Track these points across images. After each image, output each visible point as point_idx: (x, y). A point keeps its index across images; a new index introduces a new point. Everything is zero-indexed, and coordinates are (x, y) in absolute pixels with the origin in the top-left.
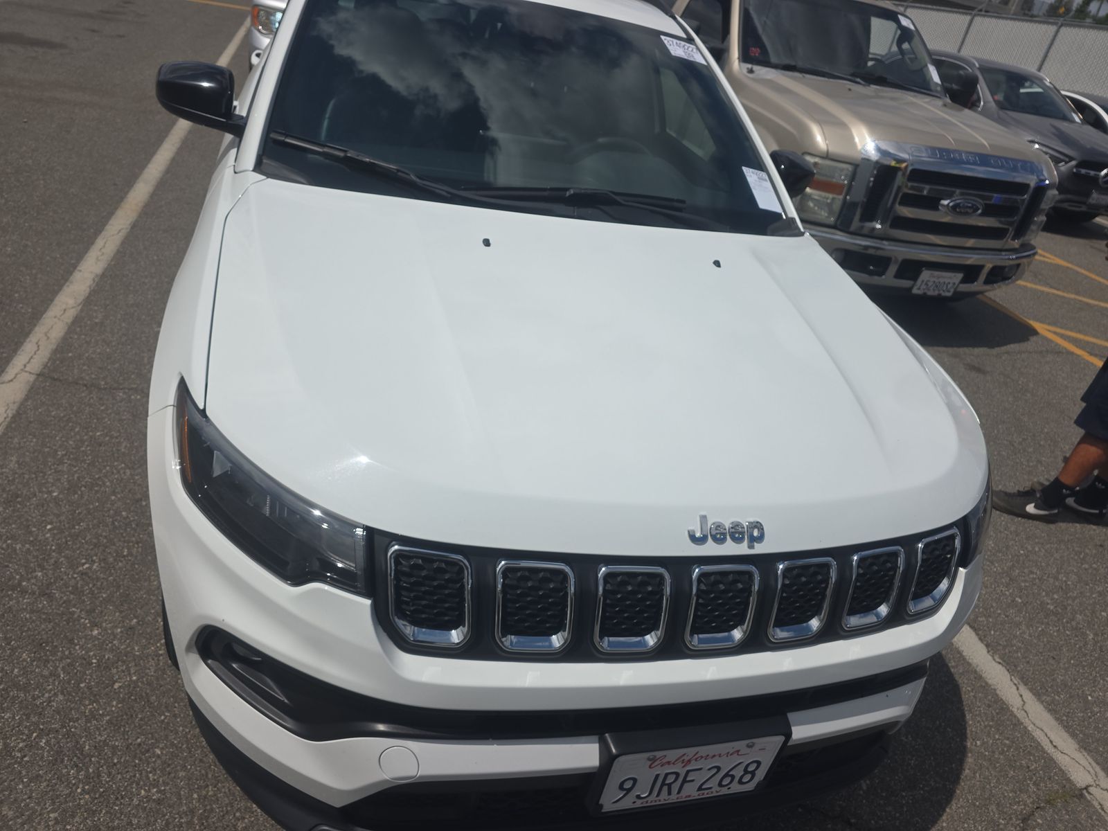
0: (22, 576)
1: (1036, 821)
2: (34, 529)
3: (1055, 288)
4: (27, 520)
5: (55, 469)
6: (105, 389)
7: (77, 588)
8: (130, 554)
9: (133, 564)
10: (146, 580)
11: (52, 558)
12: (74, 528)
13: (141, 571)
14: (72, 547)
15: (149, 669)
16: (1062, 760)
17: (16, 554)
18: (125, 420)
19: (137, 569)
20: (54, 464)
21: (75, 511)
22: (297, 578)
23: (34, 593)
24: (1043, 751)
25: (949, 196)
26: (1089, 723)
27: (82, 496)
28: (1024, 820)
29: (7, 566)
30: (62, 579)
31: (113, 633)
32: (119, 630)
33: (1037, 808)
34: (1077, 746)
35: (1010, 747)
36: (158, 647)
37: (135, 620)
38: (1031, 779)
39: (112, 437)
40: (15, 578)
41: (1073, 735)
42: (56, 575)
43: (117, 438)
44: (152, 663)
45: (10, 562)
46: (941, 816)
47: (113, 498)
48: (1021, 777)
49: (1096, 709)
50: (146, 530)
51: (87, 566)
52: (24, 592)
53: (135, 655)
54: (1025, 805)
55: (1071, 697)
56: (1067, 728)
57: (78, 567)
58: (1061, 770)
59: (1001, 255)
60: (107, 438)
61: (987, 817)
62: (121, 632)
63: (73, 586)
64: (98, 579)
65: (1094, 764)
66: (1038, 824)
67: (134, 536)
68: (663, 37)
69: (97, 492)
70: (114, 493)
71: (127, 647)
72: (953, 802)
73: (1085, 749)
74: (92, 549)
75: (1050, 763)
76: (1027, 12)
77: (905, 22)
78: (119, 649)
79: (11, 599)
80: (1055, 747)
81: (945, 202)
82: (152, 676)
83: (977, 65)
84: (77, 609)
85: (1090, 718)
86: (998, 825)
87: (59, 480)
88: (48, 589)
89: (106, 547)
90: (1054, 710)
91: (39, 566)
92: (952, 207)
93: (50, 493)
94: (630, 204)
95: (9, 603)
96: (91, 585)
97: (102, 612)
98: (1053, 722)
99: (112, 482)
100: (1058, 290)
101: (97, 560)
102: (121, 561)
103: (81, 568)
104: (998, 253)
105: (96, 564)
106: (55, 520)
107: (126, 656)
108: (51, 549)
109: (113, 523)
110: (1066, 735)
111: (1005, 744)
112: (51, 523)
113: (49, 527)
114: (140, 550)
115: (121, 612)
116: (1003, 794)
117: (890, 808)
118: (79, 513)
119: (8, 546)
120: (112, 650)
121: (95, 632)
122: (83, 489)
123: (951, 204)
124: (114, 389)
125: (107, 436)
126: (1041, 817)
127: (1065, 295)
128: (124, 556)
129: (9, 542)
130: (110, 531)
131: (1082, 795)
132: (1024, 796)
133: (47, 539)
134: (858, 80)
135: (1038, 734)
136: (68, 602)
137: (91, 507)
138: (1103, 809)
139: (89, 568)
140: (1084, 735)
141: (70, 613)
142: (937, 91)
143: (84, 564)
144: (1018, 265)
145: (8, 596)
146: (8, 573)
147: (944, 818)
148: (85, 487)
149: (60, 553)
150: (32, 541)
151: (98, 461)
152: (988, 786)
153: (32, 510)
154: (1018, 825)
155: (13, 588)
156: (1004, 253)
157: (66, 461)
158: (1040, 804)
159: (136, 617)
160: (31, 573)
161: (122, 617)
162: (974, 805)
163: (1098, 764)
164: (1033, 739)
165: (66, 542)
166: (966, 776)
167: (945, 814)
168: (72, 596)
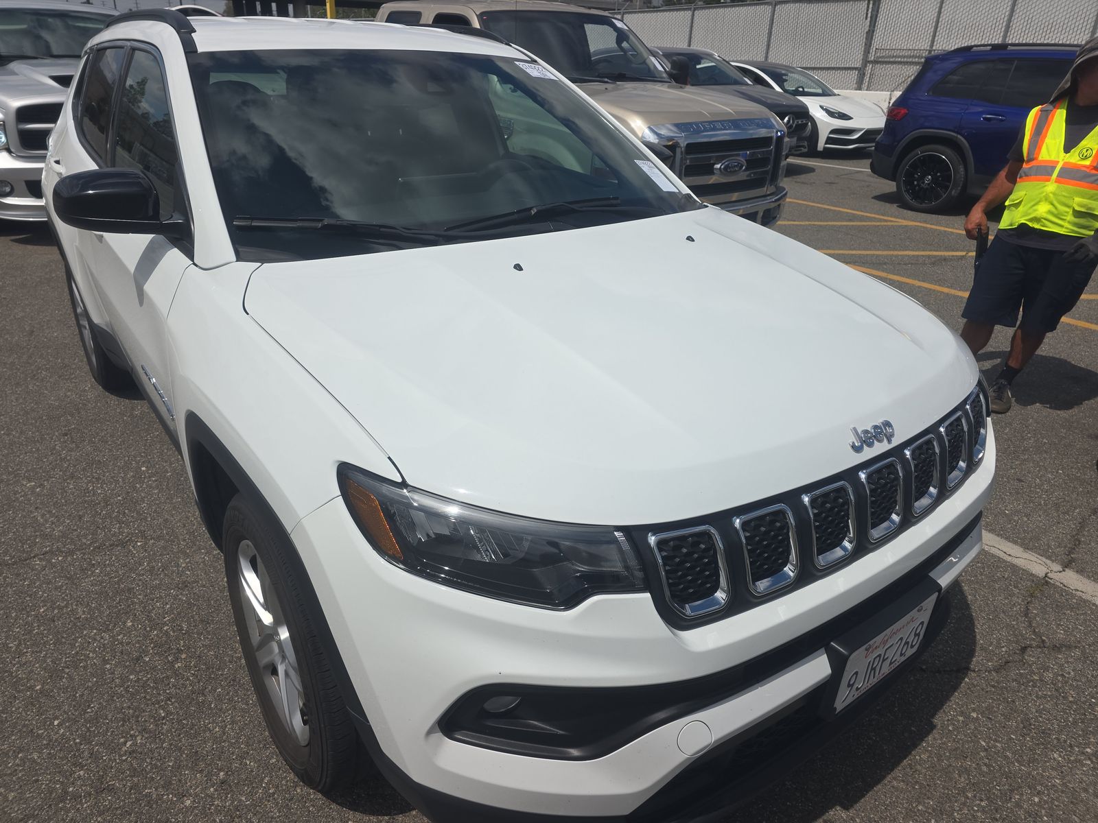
0: (62, 783)
1: (1032, 613)
2: (40, 732)
3: (792, 220)
4: (24, 726)
5: (18, 662)
6: (15, 563)
7: (135, 769)
8: (169, 713)
9: (179, 721)
10: (204, 731)
11: (83, 752)
12: (85, 712)
13: (193, 725)
14: (98, 732)
15: (271, 812)
16: (1019, 562)
17: (38, 764)
18: (62, 586)
19: (187, 725)
20: (14, 658)
21: (74, 695)
22: (569, 600)
23: (90, 794)
24: (1005, 561)
25: (719, 160)
26: (1019, 530)
27: (71, 678)
28: (1026, 615)
29: (37, 781)
30: (112, 768)
31: (207, 795)
32: (212, 789)
33: (1028, 603)
34: (1022, 549)
35: (983, 568)
36: (265, 787)
37: (222, 774)
38: (1010, 585)
39: (60, 608)
40: (55, 788)
41: (1015, 543)
42: (101, 766)
43: (66, 606)
44: (269, 804)
45: (36, 775)
46: (975, 637)
47: (108, 666)
48: (1004, 586)
49: (1016, 518)
50: (169, 684)
51: (129, 744)
52: (76, 797)
53: (246, 805)
54: (1019, 605)
55: (996, 516)
56: (1007, 539)
57: (120, 749)
58: (1024, 570)
59: (767, 200)
60: (56, 611)
61: (1003, 623)
62: (216, 790)
63: (128, 770)
64: (151, 751)
65: (1040, 557)
66: (1035, 614)
67: (159, 694)
68: (517, 63)
69: (85, 668)
70: (105, 662)
71: (233, 802)
72: (976, 622)
73: (1028, 549)
74: (123, 725)
75: (1015, 568)
76: (649, 5)
77: (619, 24)
78: (225, 807)
79: (68, 811)
80: (1009, 555)
81: (718, 166)
82: (279, 817)
83: (661, 53)
84: (150, 788)
85: (1016, 526)
86: (1013, 627)
87: (32, 671)
88: (102, 783)
89: (138, 717)
90: (992, 530)
91: (75, 765)
92: (724, 169)
93: (31, 688)
94: (585, 209)
95: (67, 816)
96: (148, 760)
97: (180, 781)
98: (998, 539)
99: (94, 652)
100: (794, 221)
101: (137, 734)
102: (165, 724)
103: (124, 749)
104: (763, 199)
105: (139, 738)
106: (57, 713)
107: (239, 811)
108: (76, 744)
109: (127, 692)
110: (1010, 544)
111: (979, 567)
112: (56, 718)
113: (56, 723)
114: (176, 704)
115: (201, 772)
116: (1001, 603)
117: (941, 647)
118: (82, 696)
119: (21, 759)
120: (218, 812)
121: (188, 803)
122: (67, 670)
123: (722, 167)
124: (26, 560)
125: (54, 609)
126: (1035, 608)
127: (801, 223)
128: (164, 718)
129: (20, 755)
130: (129, 700)
131: (1047, 582)
132: (1015, 599)
133: (63, 735)
134: (606, 80)
135: (993, 551)
136: (134, 787)
137: (90, 684)
138: (1064, 586)
139: (135, 744)
140: (1021, 539)
141: (146, 795)
142: (664, 78)
143: (125, 743)
144: (779, 205)
145: (61, 809)
146: (44, 786)
147: (978, 637)
148: (68, 668)
149: (90, 743)
150: (48, 744)
151: (63, 637)
152: (989, 602)
153: (24, 714)
154: (1024, 620)
155: (62, 799)
156: (768, 198)
157: (25, 650)
158: (1027, 600)
159: (220, 770)
160: (71, 775)
161: (205, 777)
162: (990, 619)
163: (1041, 556)
164: (993, 556)
165: (88, 729)
166: (971, 601)
167: (977, 634)
168: (135, 779)
